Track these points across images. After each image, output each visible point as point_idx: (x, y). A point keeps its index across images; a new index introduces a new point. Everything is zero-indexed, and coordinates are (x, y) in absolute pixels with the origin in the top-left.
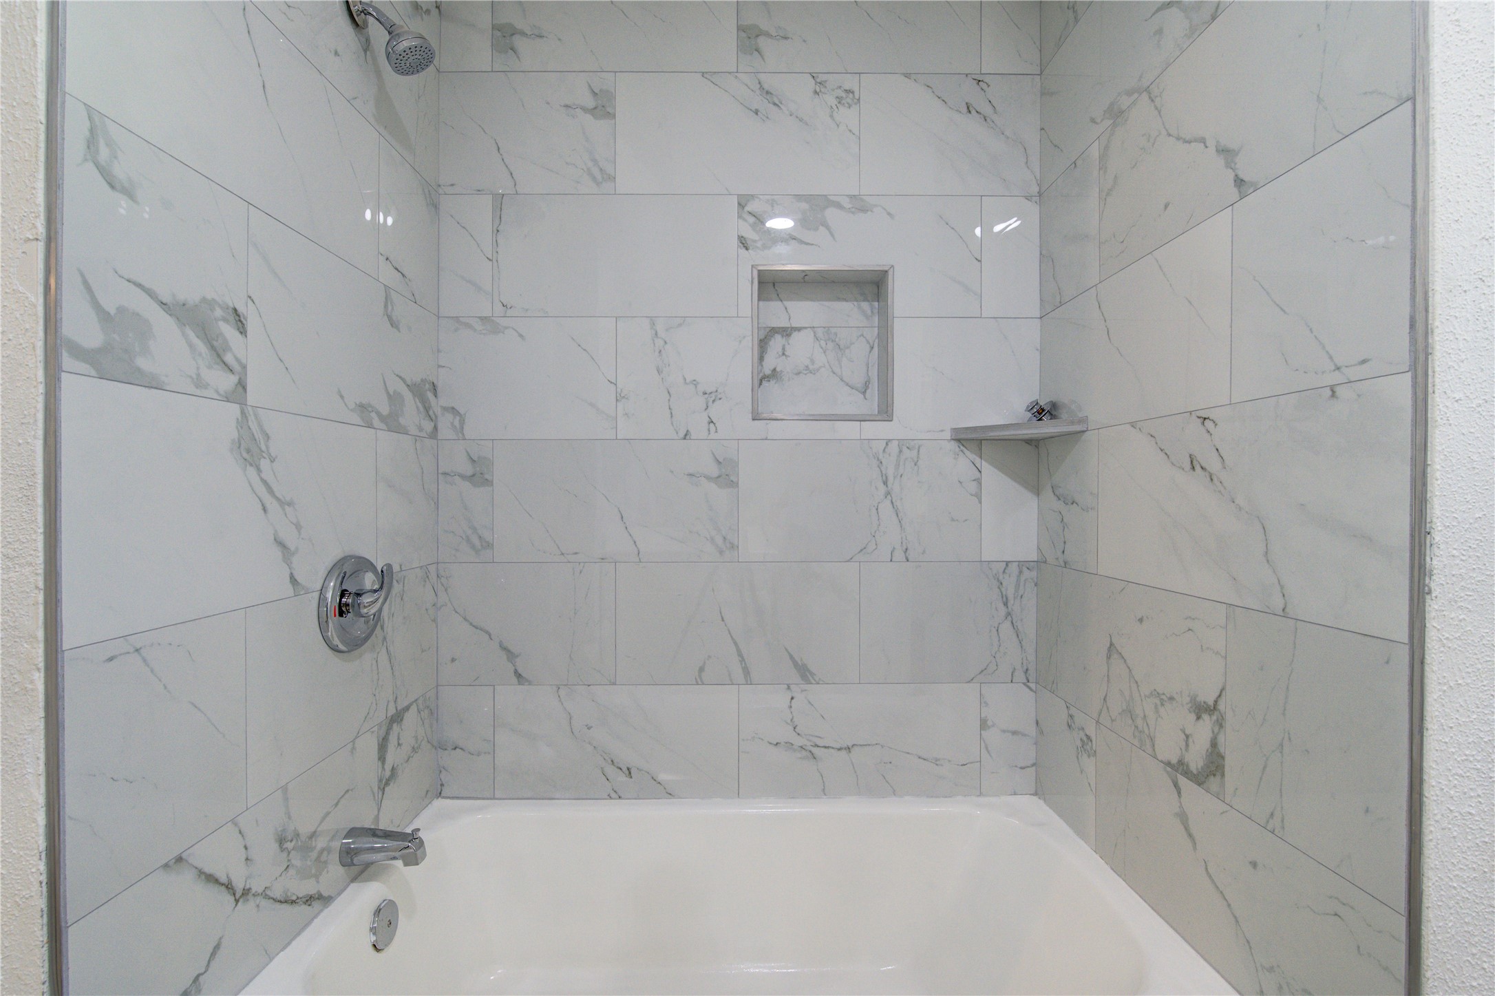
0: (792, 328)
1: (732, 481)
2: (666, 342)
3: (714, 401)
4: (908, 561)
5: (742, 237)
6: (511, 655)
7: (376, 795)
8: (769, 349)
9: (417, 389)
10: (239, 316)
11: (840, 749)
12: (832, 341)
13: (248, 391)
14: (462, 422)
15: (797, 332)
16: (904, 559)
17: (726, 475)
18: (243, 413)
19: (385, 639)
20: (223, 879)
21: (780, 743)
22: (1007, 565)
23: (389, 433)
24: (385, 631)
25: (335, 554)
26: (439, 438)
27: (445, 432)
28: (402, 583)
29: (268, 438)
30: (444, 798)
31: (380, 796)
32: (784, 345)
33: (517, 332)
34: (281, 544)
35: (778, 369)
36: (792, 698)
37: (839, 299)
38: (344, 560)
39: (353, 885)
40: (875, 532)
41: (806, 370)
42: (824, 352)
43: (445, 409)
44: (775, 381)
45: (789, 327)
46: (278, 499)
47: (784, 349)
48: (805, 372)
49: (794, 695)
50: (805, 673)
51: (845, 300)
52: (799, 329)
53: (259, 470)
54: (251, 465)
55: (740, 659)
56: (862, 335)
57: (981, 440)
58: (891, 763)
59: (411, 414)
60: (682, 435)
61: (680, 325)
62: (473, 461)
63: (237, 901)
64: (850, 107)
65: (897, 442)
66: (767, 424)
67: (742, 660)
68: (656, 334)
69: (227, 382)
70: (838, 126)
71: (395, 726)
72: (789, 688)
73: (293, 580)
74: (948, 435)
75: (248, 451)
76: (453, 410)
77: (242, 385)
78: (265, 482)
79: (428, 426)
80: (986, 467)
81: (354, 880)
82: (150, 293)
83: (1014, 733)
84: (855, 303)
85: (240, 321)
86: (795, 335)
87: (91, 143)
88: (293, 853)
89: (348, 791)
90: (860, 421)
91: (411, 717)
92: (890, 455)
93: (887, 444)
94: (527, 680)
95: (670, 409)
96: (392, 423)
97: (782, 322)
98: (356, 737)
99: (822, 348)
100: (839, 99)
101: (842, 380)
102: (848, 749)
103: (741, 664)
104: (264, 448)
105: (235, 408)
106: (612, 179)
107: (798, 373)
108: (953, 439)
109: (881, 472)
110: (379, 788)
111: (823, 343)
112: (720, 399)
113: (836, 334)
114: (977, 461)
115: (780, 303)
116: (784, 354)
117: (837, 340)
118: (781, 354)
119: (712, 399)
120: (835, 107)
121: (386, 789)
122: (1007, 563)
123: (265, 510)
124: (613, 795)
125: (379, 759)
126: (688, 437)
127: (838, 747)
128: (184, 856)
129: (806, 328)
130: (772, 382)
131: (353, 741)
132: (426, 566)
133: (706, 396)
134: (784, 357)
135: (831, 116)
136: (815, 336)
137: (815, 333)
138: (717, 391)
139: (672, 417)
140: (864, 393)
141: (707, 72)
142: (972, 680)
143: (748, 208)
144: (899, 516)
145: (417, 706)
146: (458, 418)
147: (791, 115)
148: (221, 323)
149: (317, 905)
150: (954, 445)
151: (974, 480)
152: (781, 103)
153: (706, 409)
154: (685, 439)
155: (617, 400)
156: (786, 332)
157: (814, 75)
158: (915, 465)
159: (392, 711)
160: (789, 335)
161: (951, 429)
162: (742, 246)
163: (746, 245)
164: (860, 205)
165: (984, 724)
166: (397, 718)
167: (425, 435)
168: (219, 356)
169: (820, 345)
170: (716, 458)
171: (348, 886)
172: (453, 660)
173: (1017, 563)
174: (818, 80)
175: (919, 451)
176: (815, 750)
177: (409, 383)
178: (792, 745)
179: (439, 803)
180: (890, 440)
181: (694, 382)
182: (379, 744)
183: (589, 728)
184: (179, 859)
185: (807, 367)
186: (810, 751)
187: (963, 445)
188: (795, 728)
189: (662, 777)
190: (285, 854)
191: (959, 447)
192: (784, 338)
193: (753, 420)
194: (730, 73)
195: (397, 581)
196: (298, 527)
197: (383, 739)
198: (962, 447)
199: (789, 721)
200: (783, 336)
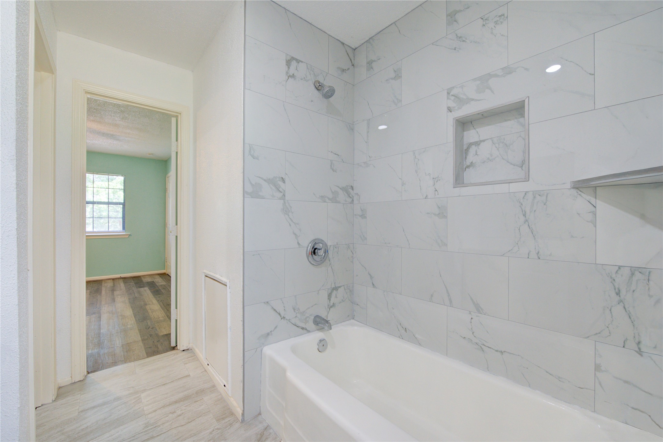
0: (480, 141)
1: (444, 216)
2: (419, 160)
3: (437, 181)
4: (539, 259)
5: (449, 107)
6: (371, 277)
7: (327, 310)
8: (469, 153)
9: (344, 189)
10: (283, 179)
11: (497, 351)
12: (502, 143)
13: (286, 196)
14: (359, 198)
15: (483, 142)
16: (537, 258)
17: (442, 213)
18: (284, 202)
19: (330, 264)
20: (278, 312)
21: (466, 338)
22: (619, 268)
23: (333, 203)
24: (331, 261)
25: (312, 238)
26: (354, 203)
27: (355, 201)
28: (338, 249)
29: (291, 207)
30: (355, 320)
31: (328, 310)
32: (476, 150)
33: (373, 165)
34: (295, 234)
35: (473, 162)
36: (472, 318)
37: (506, 121)
38: (315, 239)
39: (317, 331)
40: (518, 241)
41: (488, 160)
42: (498, 149)
43: (355, 194)
44: (472, 168)
45: (478, 141)
46: (294, 223)
47: (476, 152)
48: (487, 161)
49: (473, 317)
50: (479, 309)
51: (510, 120)
52: (484, 141)
53: (288, 215)
54: (286, 214)
55: (448, 294)
56: (520, 136)
57: (596, 187)
58: (527, 368)
59: (342, 196)
60: (424, 197)
61: (424, 152)
62: (362, 210)
63: (282, 319)
64: (502, 23)
65: (532, 193)
66: (460, 189)
67: (449, 295)
68: (415, 157)
69: (280, 195)
70: (495, 36)
71: (334, 291)
72: (470, 313)
73: (298, 244)
74: (568, 186)
75: (286, 211)
76: (357, 194)
77: (284, 195)
78: (290, 219)
79: (349, 200)
80: (600, 204)
81: (318, 330)
82: (262, 178)
83: (626, 382)
84: (516, 120)
85: (284, 180)
86: (482, 144)
87: (250, 151)
88: (297, 314)
89: (316, 304)
90: (509, 183)
91: (341, 290)
92: (527, 200)
93: (525, 194)
94: (376, 287)
95: (420, 186)
96: (334, 200)
97: (476, 139)
98: (319, 290)
99: (496, 147)
100: (496, 23)
101: (508, 162)
102: (502, 352)
103: (449, 297)
104: (290, 210)
105: (282, 201)
106: (401, 101)
107: (484, 162)
108: (572, 188)
109: (522, 209)
110: (328, 307)
111: (497, 145)
112: (440, 180)
113: (504, 139)
114: (593, 200)
115: (475, 130)
116: (476, 154)
117: (505, 142)
118: (475, 154)
119: (437, 180)
120: (493, 27)
121: (331, 309)
122: (620, 267)
123: (290, 225)
124: (400, 337)
125: (328, 299)
126: (427, 198)
127: (496, 349)
128: (269, 302)
129: (488, 139)
130: (471, 168)
131: (318, 291)
132: (348, 244)
133: (434, 180)
134: (477, 156)
135: (492, 33)
136: (492, 142)
137: (492, 141)
138: (438, 177)
139: (421, 190)
140: (522, 167)
141: (434, 42)
142: (588, 337)
143: (451, 94)
144: (534, 233)
145: (344, 287)
146: (358, 196)
147: (471, 42)
148: (278, 182)
149: (305, 331)
150: (574, 191)
151: (590, 212)
152: (466, 39)
153: (434, 185)
154: (426, 198)
155: (402, 185)
156: (477, 144)
157: (482, 18)
158: (544, 205)
159: (333, 286)
160: (479, 145)
161: (571, 182)
162: (449, 111)
163: (450, 110)
164: (508, 71)
165: (598, 368)
166: (336, 289)
167: (348, 203)
168: (278, 189)
169: (495, 146)
170: (438, 206)
171: (316, 331)
172: (357, 276)
173: (630, 268)
174: (485, 19)
175: (547, 197)
176: (483, 347)
177: (341, 187)
178: (472, 341)
179: (352, 321)
180: (527, 192)
181: (429, 174)
182: (328, 295)
183: (393, 309)
184: (268, 302)
185: (488, 158)
186: (481, 347)
187: (581, 191)
188: (473, 333)
189: (417, 336)
190: (295, 313)
191: (577, 192)
192: (477, 147)
193: (454, 188)
194: (443, 37)
195: (336, 248)
196: (300, 230)
197: (330, 294)
198: (580, 193)
199: (470, 329)
200: (476, 146)
